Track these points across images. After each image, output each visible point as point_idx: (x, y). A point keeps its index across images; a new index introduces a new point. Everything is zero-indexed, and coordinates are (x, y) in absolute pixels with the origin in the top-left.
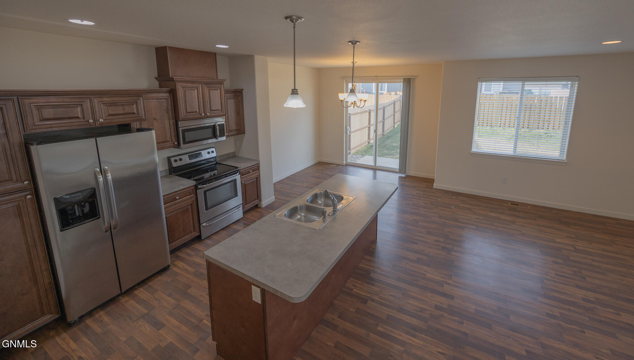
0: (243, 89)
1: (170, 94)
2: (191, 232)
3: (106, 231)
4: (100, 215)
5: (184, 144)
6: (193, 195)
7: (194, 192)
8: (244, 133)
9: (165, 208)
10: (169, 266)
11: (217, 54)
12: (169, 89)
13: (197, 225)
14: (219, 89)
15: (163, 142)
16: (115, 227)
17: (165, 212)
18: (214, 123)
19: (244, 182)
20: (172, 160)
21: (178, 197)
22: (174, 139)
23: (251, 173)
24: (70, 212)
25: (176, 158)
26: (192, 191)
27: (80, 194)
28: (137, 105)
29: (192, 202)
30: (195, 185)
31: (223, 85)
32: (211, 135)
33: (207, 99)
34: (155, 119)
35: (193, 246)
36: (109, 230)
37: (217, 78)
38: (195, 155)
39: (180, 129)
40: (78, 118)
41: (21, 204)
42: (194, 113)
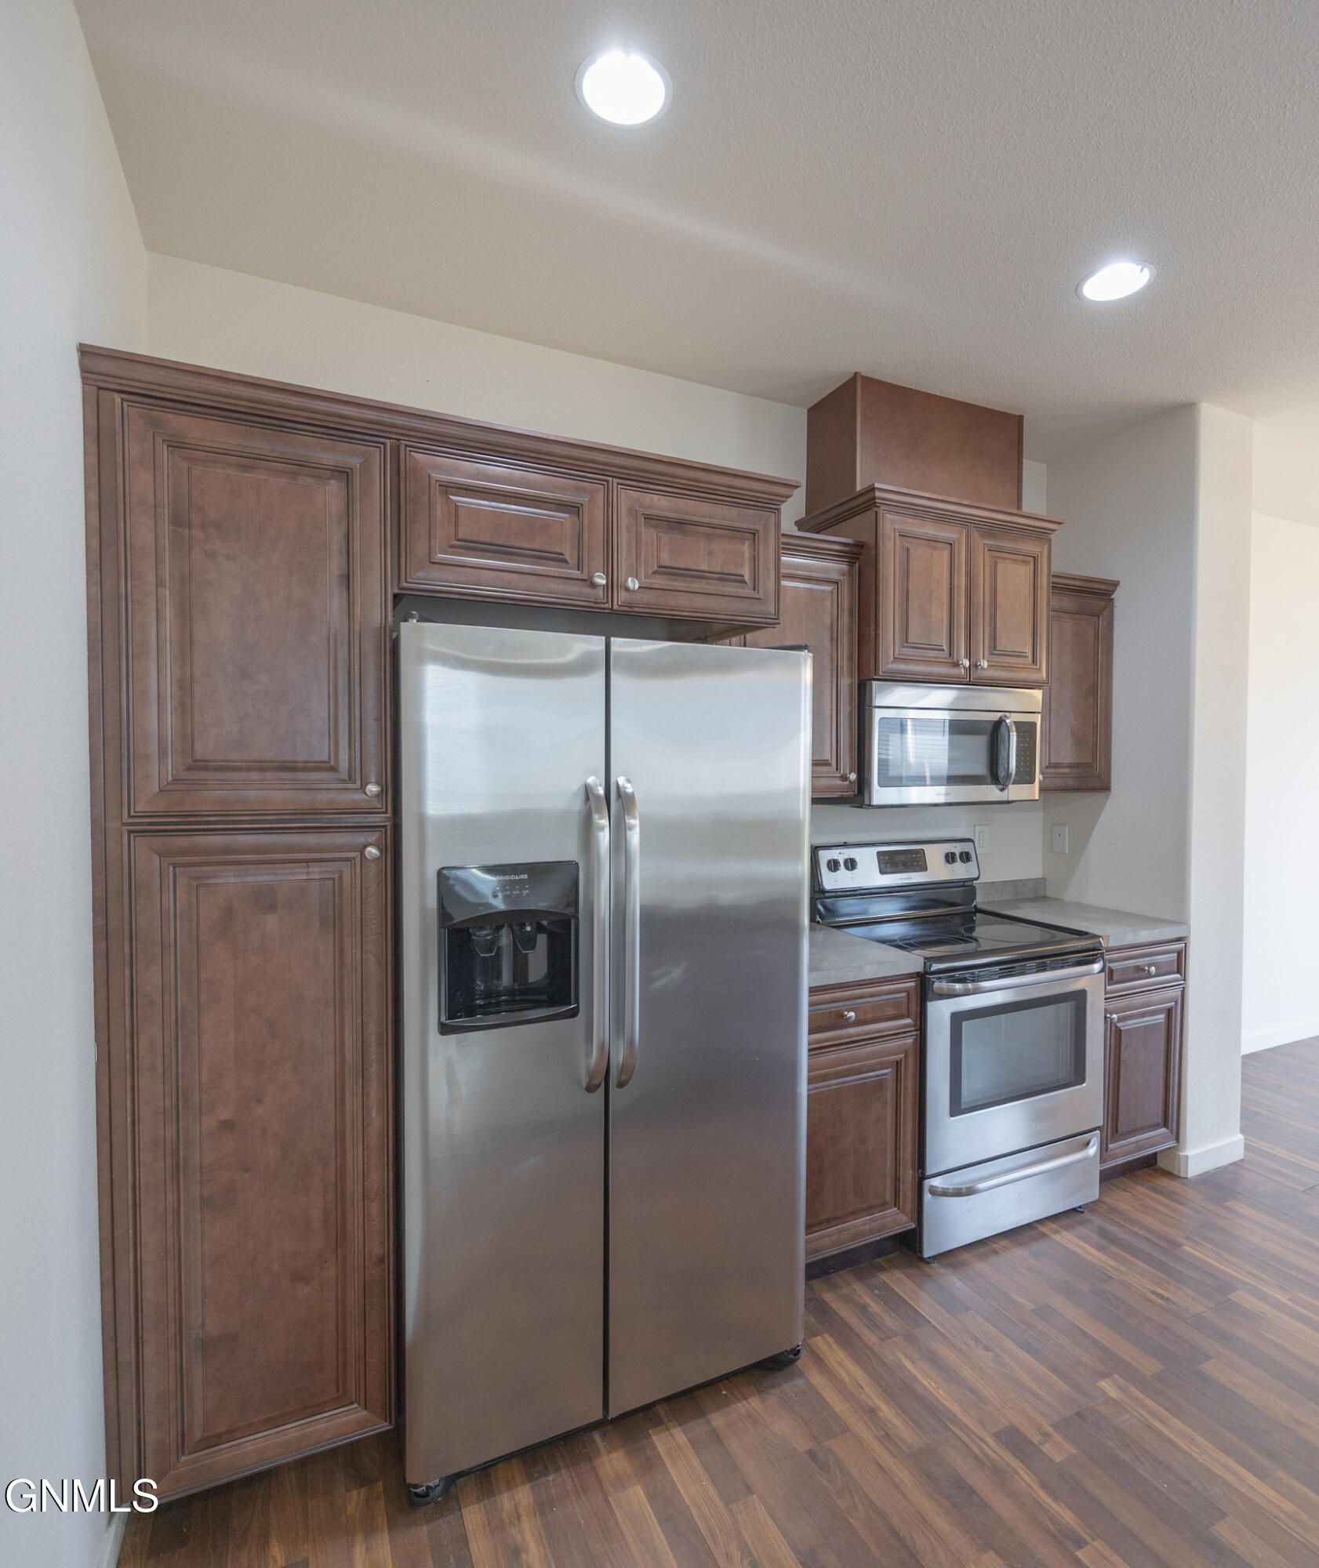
0: (1116, 584)
1: (851, 564)
2: (883, 1206)
3: (591, 1089)
4: (577, 1001)
5: (881, 783)
6: (909, 1021)
7: (914, 1008)
8: (1108, 788)
9: (809, 1050)
10: (797, 1353)
11: (1025, 424)
12: (849, 541)
13: (908, 1174)
14: (1031, 559)
16: (624, 1078)
17: (810, 1070)
18: (999, 715)
19: (1120, 1019)
20: (823, 857)
21: (852, 1014)
22: (845, 759)
23: (1150, 976)
24: (483, 955)
25: (836, 853)
26: (905, 1000)
27: (526, 876)
29: (903, 1055)
30: (918, 974)
31: (1046, 547)
32: (981, 767)
33: (982, 596)
35: (884, 1277)
36: (599, 1086)
37: (1020, 508)
38: (902, 858)
40: (560, 560)
41: (346, 878)
42: (931, 653)
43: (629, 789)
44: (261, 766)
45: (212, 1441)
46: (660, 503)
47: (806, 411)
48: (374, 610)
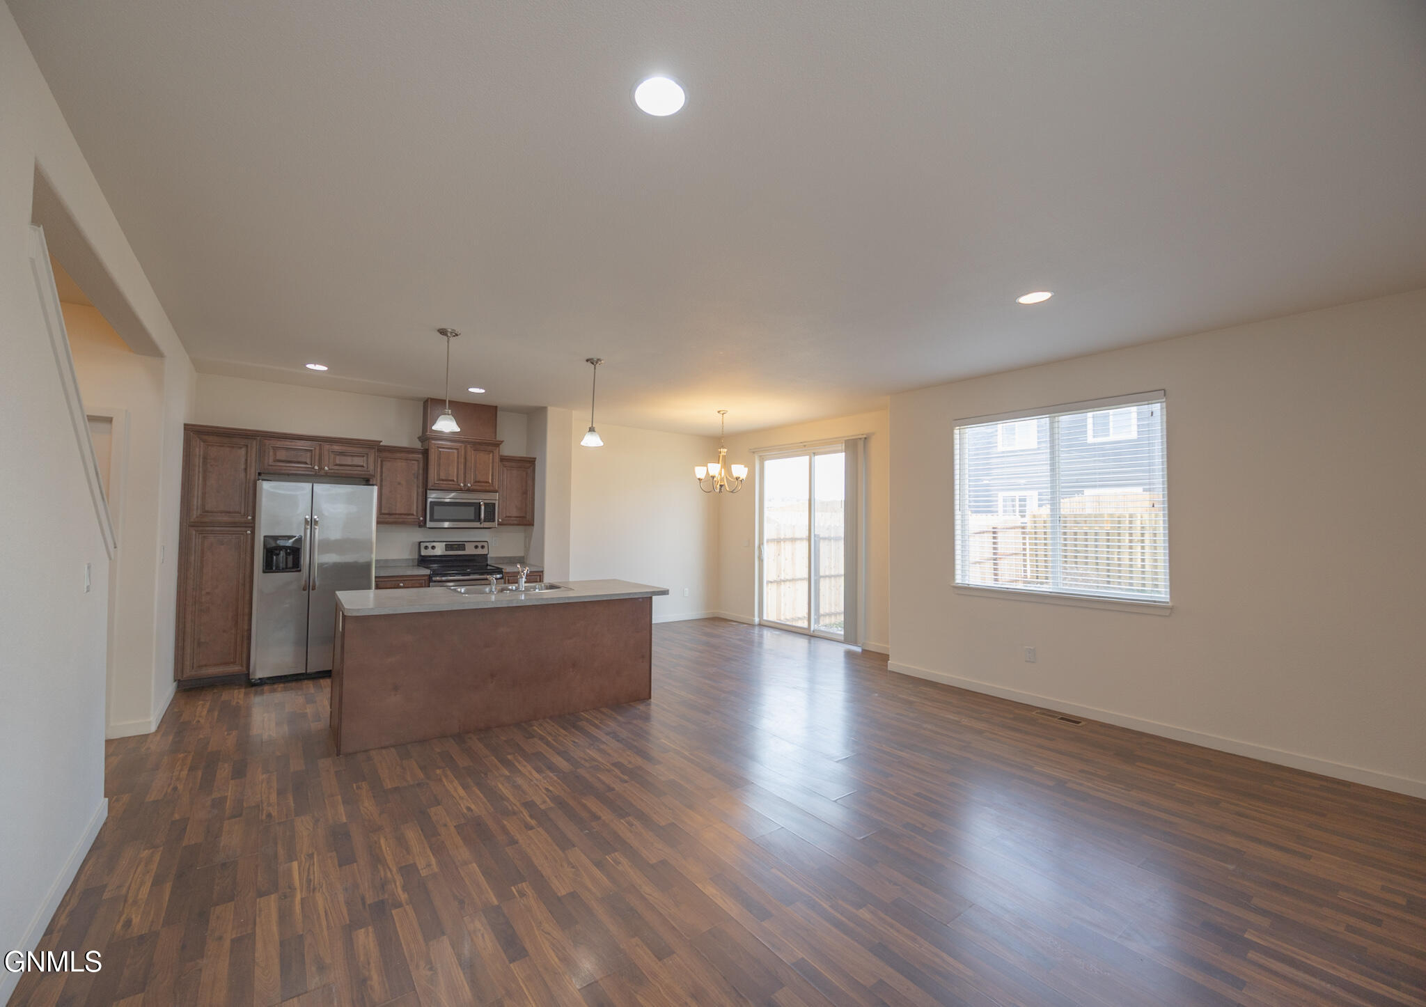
0: (534, 458)
1: (423, 455)
3: (304, 590)
4: (300, 568)
5: (430, 521)
7: (426, 584)
8: (533, 525)
11: (498, 409)
12: (422, 448)
14: (492, 453)
15: (405, 515)
16: (313, 588)
18: (479, 500)
20: (423, 545)
21: (402, 584)
22: (420, 513)
24: (275, 556)
25: (427, 544)
26: (424, 582)
27: (288, 539)
28: (368, 457)
30: (429, 575)
31: (497, 449)
32: (473, 518)
33: (471, 464)
34: (399, 484)
36: (307, 589)
37: (495, 438)
38: (456, 547)
39: (429, 500)
40: (306, 463)
41: (242, 538)
42: (450, 483)
43: (317, 519)
44: (221, 512)
45: (200, 667)
46: (336, 448)
47: (422, 402)
48: (252, 473)
